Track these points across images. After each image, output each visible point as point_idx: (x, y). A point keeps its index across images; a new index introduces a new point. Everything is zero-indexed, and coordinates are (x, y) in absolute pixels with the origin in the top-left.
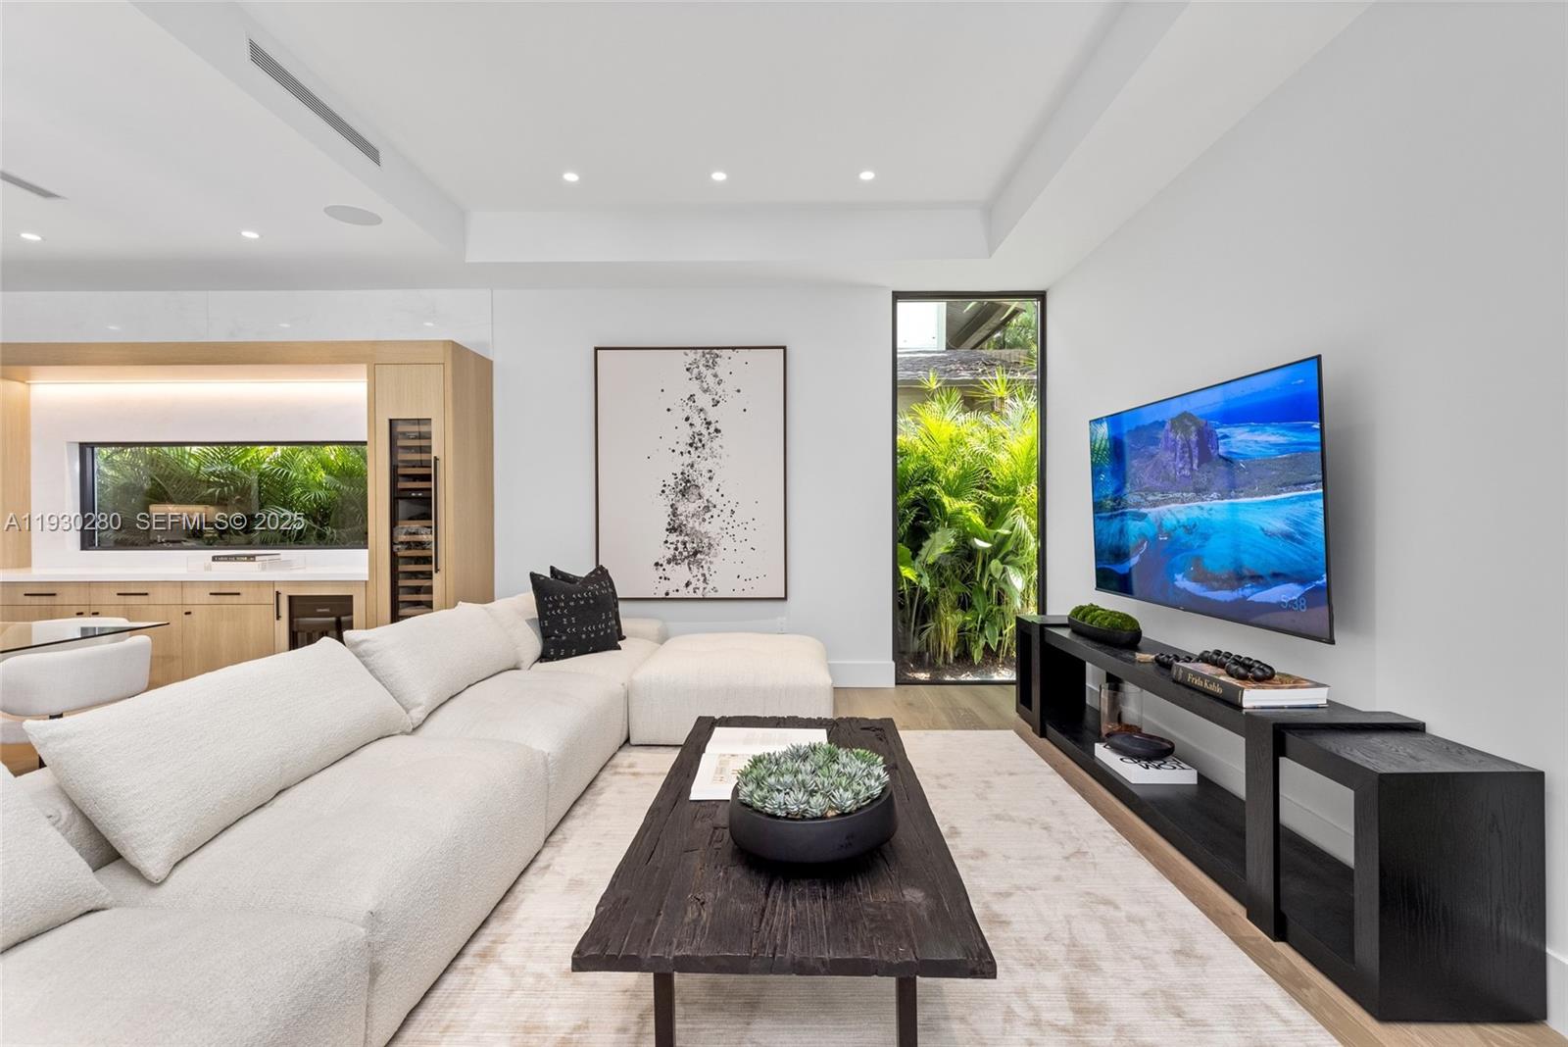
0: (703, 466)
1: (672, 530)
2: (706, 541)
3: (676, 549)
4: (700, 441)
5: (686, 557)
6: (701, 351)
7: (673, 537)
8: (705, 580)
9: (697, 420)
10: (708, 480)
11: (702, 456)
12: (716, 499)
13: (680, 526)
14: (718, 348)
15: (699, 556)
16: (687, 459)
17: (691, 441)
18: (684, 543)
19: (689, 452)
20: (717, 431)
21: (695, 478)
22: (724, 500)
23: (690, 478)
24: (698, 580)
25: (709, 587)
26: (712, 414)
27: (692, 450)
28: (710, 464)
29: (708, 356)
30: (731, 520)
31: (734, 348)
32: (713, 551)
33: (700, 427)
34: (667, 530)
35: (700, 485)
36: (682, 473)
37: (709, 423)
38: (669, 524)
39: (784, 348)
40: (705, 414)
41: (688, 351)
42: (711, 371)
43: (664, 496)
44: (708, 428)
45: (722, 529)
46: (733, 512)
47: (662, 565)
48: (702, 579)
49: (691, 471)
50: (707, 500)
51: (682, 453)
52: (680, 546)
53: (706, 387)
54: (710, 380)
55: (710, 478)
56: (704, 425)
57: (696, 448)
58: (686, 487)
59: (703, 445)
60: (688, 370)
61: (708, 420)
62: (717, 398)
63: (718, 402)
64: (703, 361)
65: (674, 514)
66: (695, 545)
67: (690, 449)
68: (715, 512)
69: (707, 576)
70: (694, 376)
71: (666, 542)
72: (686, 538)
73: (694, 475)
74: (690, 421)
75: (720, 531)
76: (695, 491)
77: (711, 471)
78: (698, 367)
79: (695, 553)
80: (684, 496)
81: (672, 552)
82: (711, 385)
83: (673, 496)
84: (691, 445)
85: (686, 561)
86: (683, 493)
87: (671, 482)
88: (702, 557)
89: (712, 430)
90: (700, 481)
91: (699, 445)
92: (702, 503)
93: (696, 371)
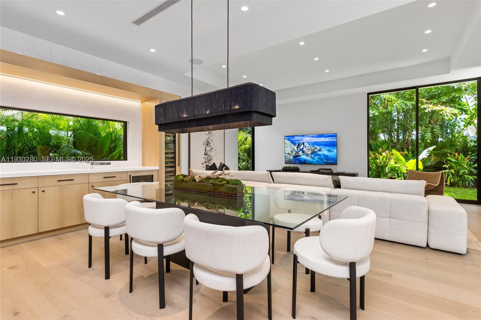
0: (211, 138)
1: (205, 154)
2: (211, 157)
3: (206, 159)
7: (205, 156)
12: (213, 147)
15: (210, 161)
16: (208, 136)
17: (209, 132)
18: (207, 158)
32: (213, 160)
35: (210, 143)
36: (207, 140)
45: (214, 154)
46: (216, 150)
47: (203, 164)
52: (207, 159)
55: (212, 141)
58: (208, 143)
59: (211, 133)
65: (206, 150)
68: (213, 150)
72: (208, 157)
73: (209, 141)
76: (209, 145)
79: (209, 160)
80: (207, 145)
83: (205, 146)
85: (208, 163)
87: (205, 142)
92: (210, 148)
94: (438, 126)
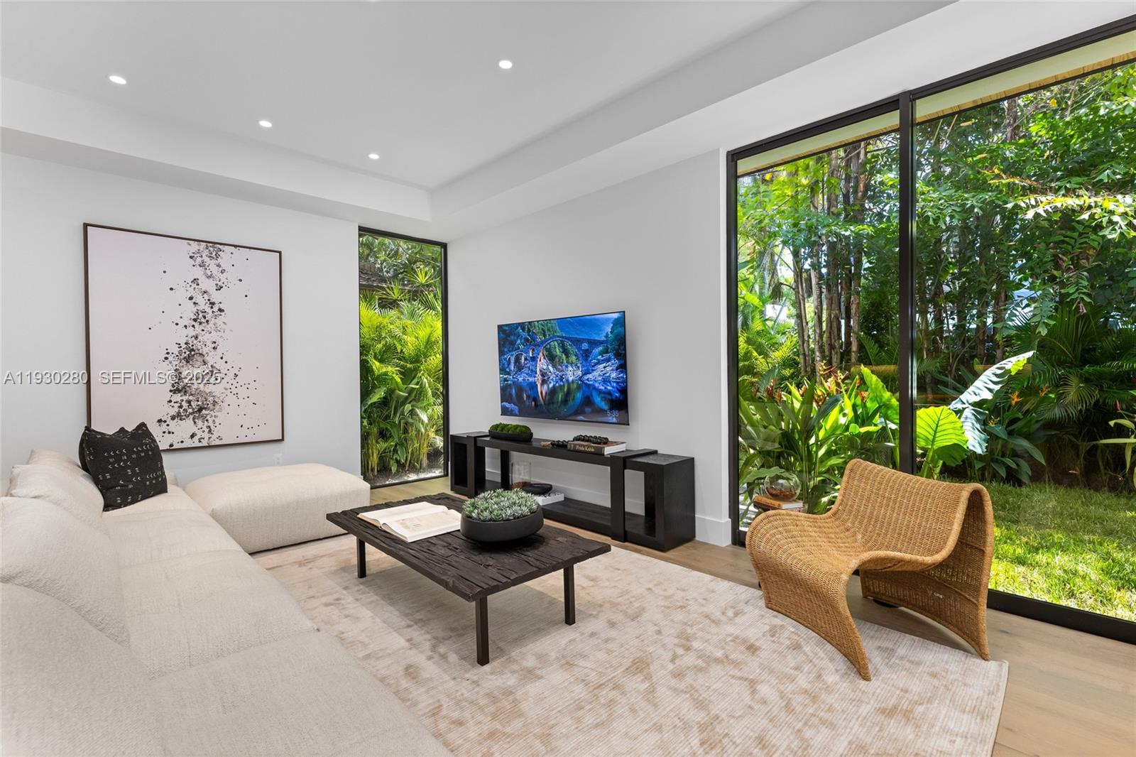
0: (207, 338)
1: (175, 391)
2: (211, 399)
3: (181, 407)
4: (205, 317)
5: (191, 414)
6: (205, 244)
7: (177, 397)
8: (210, 431)
9: (200, 299)
10: (212, 350)
11: (205, 330)
12: (220, 365)
13: (184, 388)
14: (221, 244)
15: (204, 412)
16: (191, 332)
17: (195, 317)
19: (193, 326)
20: (220, 310)
21: (199, 347)
22: (228, 366)
23: (194, 347)
24: (204, 432)
25: (214, 437)
26: (216, 296)
27: (196, 324)
28: (214, 336)
29: (211, 249)
30: (235, 381)
31: (236, 246)
32: (217, 407)
33: (203, 305)
34: (171, 391)
35: (204, 353)
36: (186, 343)
37: (213, 304)
38: (173, 386)
39: (280, 253)
40: (209, 295)
41: (191, 242)
42: (213, 262)
43: (167, 362)
44: (212, 308)
45: (226, 389)
46: (236, 375)
47: (165, 422)
48: (207, 430)
49: (195, 342)
50: (212, 366)
51: (186, 326)
52: (185, 405)
53: (209, 274)
54: (213, 269)
55: (214, 348)
56: (208, 305)
57: (200, 323)
58: (190, 355)
59: (207, 321)
60: (191, 257)
61: (212, 301)
62: (220, 284)
63: (222, 287)
64: (206, 253)
66: (200, 403)
67: (194, 323)
69: (212, 428)
70: (197, 263)
71: (170, 401)
72: (191, 398)
73: (197, 345)
74: (193, 301)
75: (224, 391)
76: (200, 359)
77: (215, 343)
78: (202, 257)
79: (200, 410)
80: (188, 362)
81: (176, 409)
82: (215, 273)
83: (177, 363)
84: (195, 320)
85: (191, 417)
86: (188, 360)
87: (176, 350)
88: (207, 412)
89: (216, 309)
90: (204, 350)
91: (203, 320)
92: (205, 368)
93: (199, 260)
94: (1085, 273)
